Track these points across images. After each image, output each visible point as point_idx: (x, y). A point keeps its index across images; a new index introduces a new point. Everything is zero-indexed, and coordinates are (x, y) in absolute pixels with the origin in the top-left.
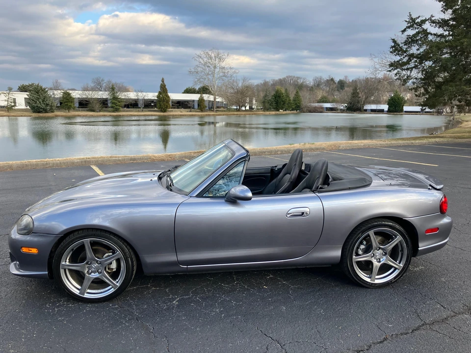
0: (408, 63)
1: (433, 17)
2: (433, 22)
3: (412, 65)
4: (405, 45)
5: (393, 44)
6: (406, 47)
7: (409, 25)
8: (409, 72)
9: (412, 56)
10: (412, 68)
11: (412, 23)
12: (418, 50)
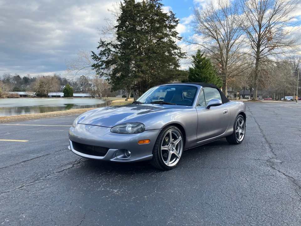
0: (101, 65)
1: (112, 42)
2: (112, 45)
3: (104, 66)
4: (99, 55)
5: (93, 54)
6: (100, 56)
7: (101, 45)
8: (103, 70)
9: (103, 61)
10: (104, 68)
11: (103, 44)
12: (107, 59)
